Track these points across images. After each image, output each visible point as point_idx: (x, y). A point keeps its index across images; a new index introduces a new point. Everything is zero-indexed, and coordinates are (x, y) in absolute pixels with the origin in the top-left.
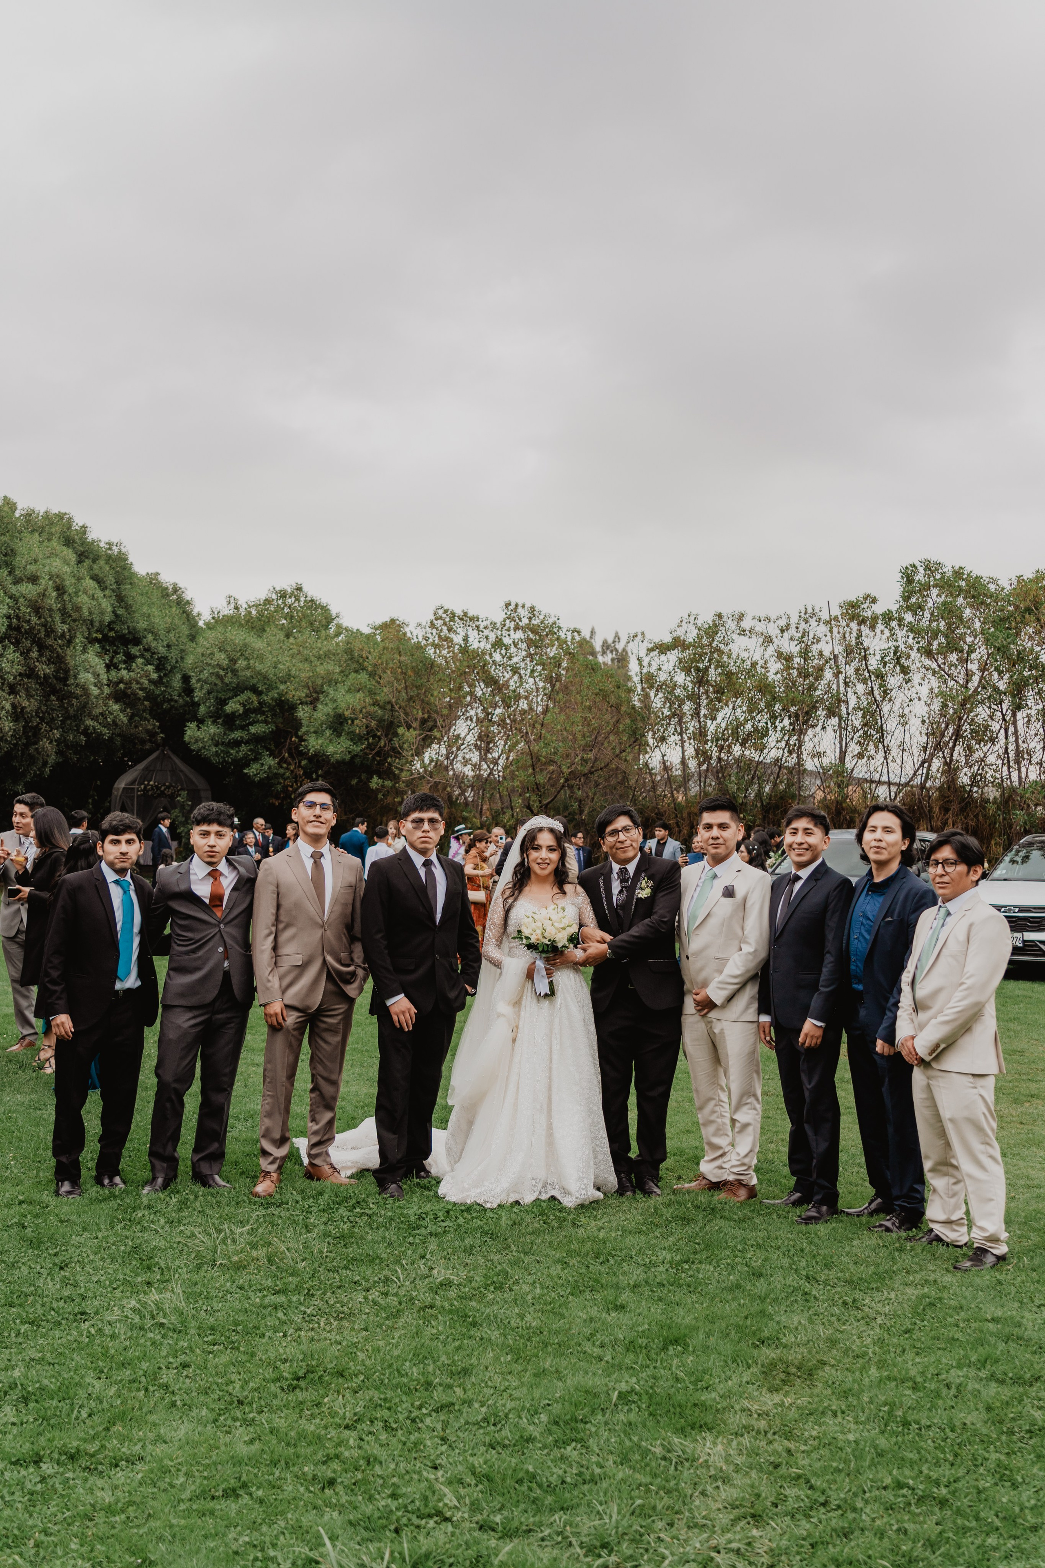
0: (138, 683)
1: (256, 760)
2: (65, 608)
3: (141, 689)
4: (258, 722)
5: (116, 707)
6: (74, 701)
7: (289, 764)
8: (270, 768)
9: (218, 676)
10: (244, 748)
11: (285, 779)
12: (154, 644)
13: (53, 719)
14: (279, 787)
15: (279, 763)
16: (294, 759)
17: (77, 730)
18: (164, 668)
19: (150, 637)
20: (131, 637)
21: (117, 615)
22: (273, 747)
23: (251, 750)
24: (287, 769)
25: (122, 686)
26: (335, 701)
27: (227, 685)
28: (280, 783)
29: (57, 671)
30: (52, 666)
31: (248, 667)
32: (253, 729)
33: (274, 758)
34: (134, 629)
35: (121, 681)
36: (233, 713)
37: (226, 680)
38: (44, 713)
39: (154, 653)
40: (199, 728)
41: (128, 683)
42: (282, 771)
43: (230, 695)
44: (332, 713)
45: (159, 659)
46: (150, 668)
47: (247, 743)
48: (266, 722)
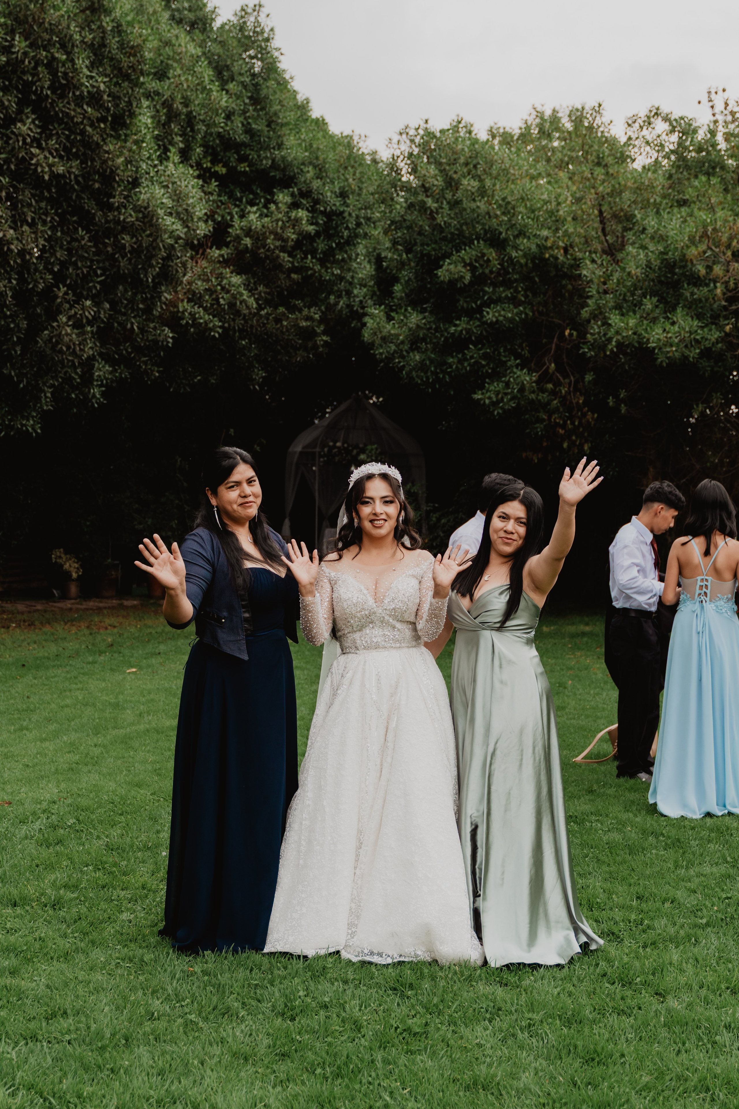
0: (278, 237)
1: (496, 376)
2: (103, 45)
3: (283, 249)
4: (498, 301)
5: (236, 279)
6: (126, 239)
7: (557, 384)
8: (522, 390)
9: (423, 208)
10: (473, 352)
11: (550, 414)
12: (316, 184)
13: (85, 278)
14: (539, 427)
15: (537, 382)
16: (566, 376)
17: (148, 310)
18: (338, 234)
19: (310, 172)
20: (278, 175)
21: (248, 131)
22: (526, 353)
23: (485, 356)
24: (554, 393)
25: (248, 241)
26: (663, 239)
27: (441, 230)
28: (541, 421)
29: (87, 176)
30: (76, 163)
31: (482, 192)
32: (490, 315)
33: (530, 371)
34: (284, 158)
35: (248, 232)
36: (452, 283)
37: (439, 219)
38: (63, 265)
39: (317, 202)
40: (390, 319)
41: (259, 238)
42: (544, 397)
43: (445, 248)
44: (656, 263)
45: (324, 213)
46: (302, 214)
47: (479, 341)
48: (514, 301)
